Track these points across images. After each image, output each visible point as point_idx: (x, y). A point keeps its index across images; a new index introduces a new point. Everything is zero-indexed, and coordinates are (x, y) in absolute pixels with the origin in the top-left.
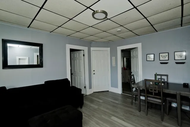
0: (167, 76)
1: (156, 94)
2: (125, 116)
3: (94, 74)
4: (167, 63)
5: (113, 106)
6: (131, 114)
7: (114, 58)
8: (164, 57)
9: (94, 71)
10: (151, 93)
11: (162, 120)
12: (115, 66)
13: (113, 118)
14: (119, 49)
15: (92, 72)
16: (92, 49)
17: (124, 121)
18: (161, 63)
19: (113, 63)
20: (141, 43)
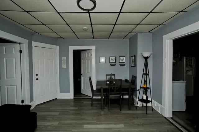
0: (114, 75)
1: (117, 91)
2: (95, 119)
3: (37, 79)
4: (115, 65)
5: (76, 114)
6: (99, 115)
7: (64, 59)
8: (113, 60)
9: (37, 75)
10: (113, 91)
11: (121, 110)
12: (66, 68)
13: (85, 126)
14: (72, 49)
15: (35, 77)
16: (34, 43)
17: (97, 124)
18: (111, 65)
19: (63, 65)
20: (95, 46)
